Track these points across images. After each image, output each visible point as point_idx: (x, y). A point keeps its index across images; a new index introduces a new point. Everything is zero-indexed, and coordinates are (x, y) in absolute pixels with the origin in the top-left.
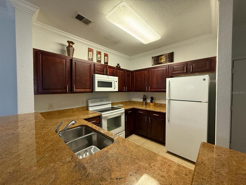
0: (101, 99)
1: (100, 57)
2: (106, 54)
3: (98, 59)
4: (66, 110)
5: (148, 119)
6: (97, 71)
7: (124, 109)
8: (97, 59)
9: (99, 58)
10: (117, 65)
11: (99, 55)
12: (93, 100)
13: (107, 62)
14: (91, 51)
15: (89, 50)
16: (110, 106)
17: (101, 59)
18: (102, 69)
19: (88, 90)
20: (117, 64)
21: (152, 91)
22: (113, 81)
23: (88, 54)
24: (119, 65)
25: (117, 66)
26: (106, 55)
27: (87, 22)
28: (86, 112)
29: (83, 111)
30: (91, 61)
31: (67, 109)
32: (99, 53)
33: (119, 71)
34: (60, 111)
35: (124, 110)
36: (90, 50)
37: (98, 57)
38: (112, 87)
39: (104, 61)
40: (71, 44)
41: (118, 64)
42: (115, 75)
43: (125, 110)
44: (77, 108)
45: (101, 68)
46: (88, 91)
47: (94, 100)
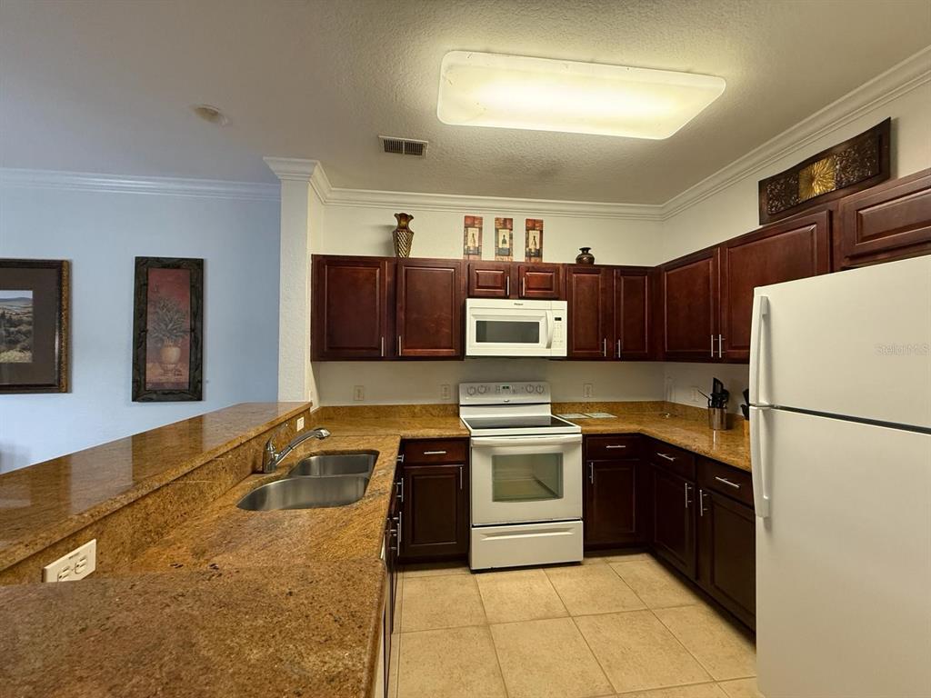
0: (506, 385)
1: (507, 239)
2: (535, 220)
3: (500, 246)
4: (392, 406)
5: (694, 495)
6: (479, 287)
7: (578, 428)
8: (497, 246)
9: (504, 242)
10: (581, 252)
11: (504, 233)
12: (476, 385)
13: (538, 247)
14: (473, 226)
15: (469, 222)
16: (546, 412)
17: (511, 244)
18: (499, 280)
19: (444, 352)
20: (583, 250)
21: (736, 356)
22: (544, 319)
23: (466, 236)
24: (590, 252)
25: (579, 259)
26: (533, 225)
27: (415, 149)
28: (451, 420)
29: (442, 416)
30: (476, 256)
31: (397, 406)
32: (506, 223)
33: (575, 275)
34: (378, 407)
35: (581, 435)
36: (471, 222)
37: (501, 239)
38: (537, 341)
39: (527, 246)
40: (403, 223)
41: (585, 250)
42: (557, 296)
43: (583, 435)
44: (424, 407)
45: (496, 276)
46: (445, 355)
47: (479, 384)
